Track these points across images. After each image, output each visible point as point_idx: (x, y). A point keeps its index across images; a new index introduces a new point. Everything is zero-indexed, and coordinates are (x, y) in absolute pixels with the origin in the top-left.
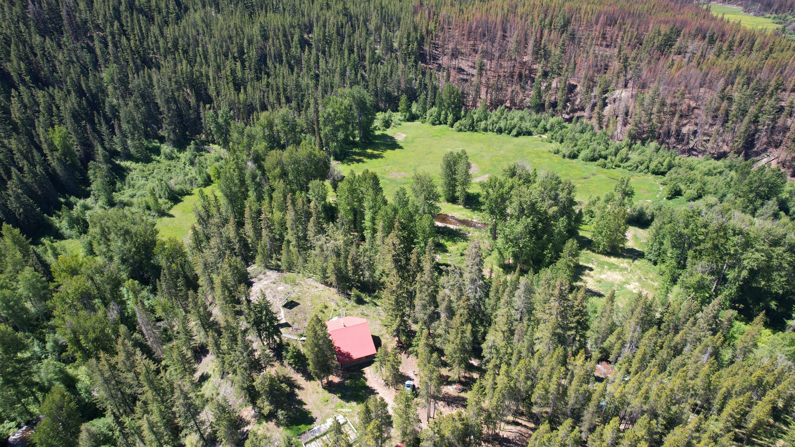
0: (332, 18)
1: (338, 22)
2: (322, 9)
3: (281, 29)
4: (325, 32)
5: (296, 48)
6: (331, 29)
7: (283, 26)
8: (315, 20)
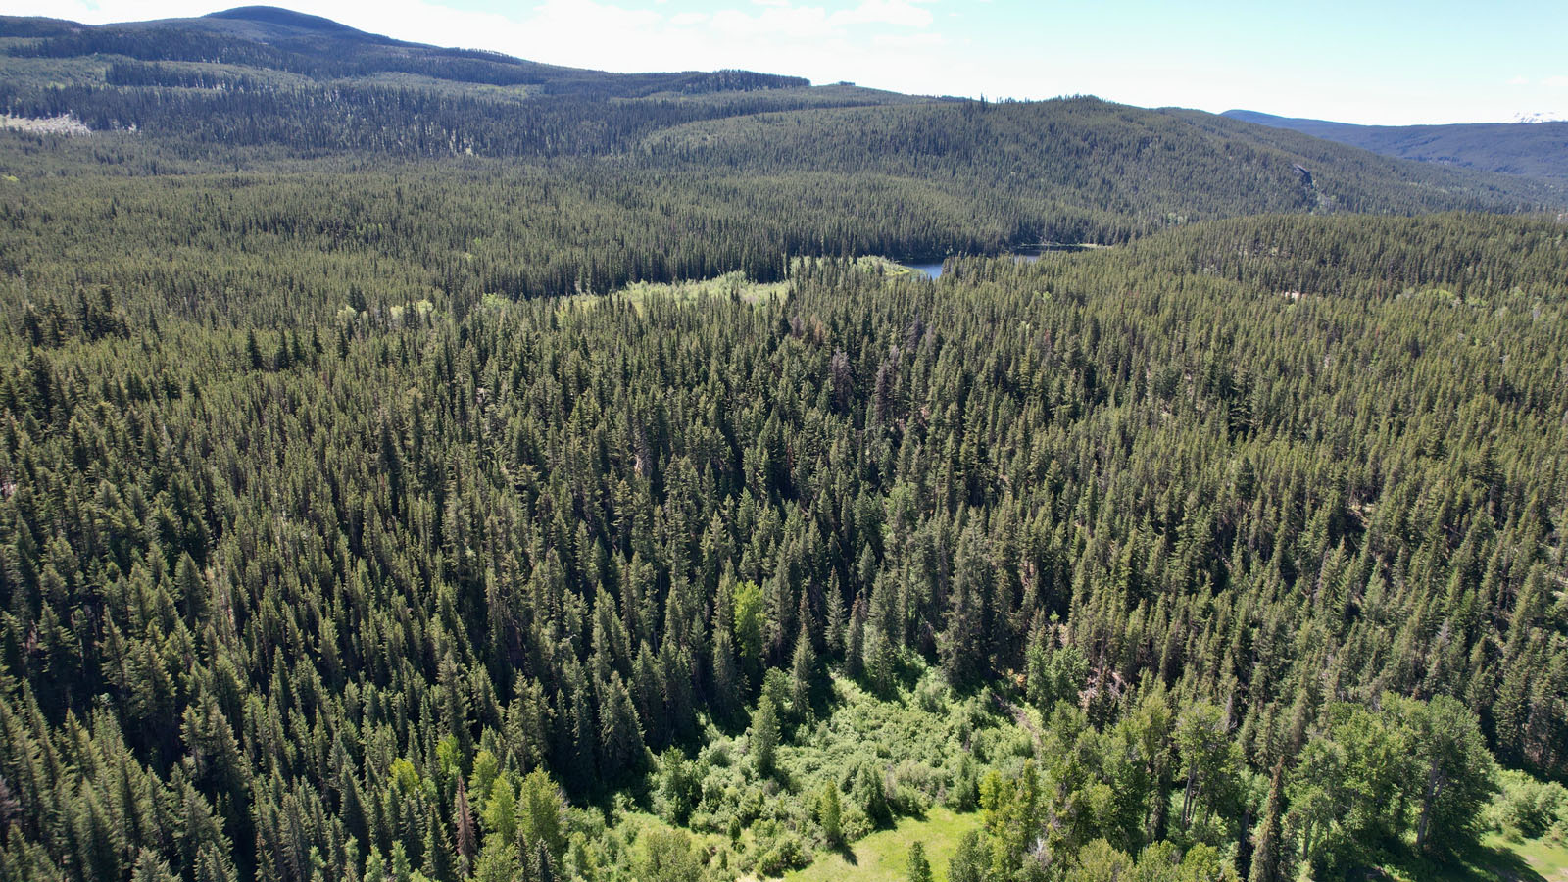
0: (1439, 483)
1: (1454, 494)
2: (1419, 453)
3: (1294, 480)
4: (1406, 514)
5: (1317, 535)
6: (1429, 508)
7: (1301, 475)
8: (1389, 478)
